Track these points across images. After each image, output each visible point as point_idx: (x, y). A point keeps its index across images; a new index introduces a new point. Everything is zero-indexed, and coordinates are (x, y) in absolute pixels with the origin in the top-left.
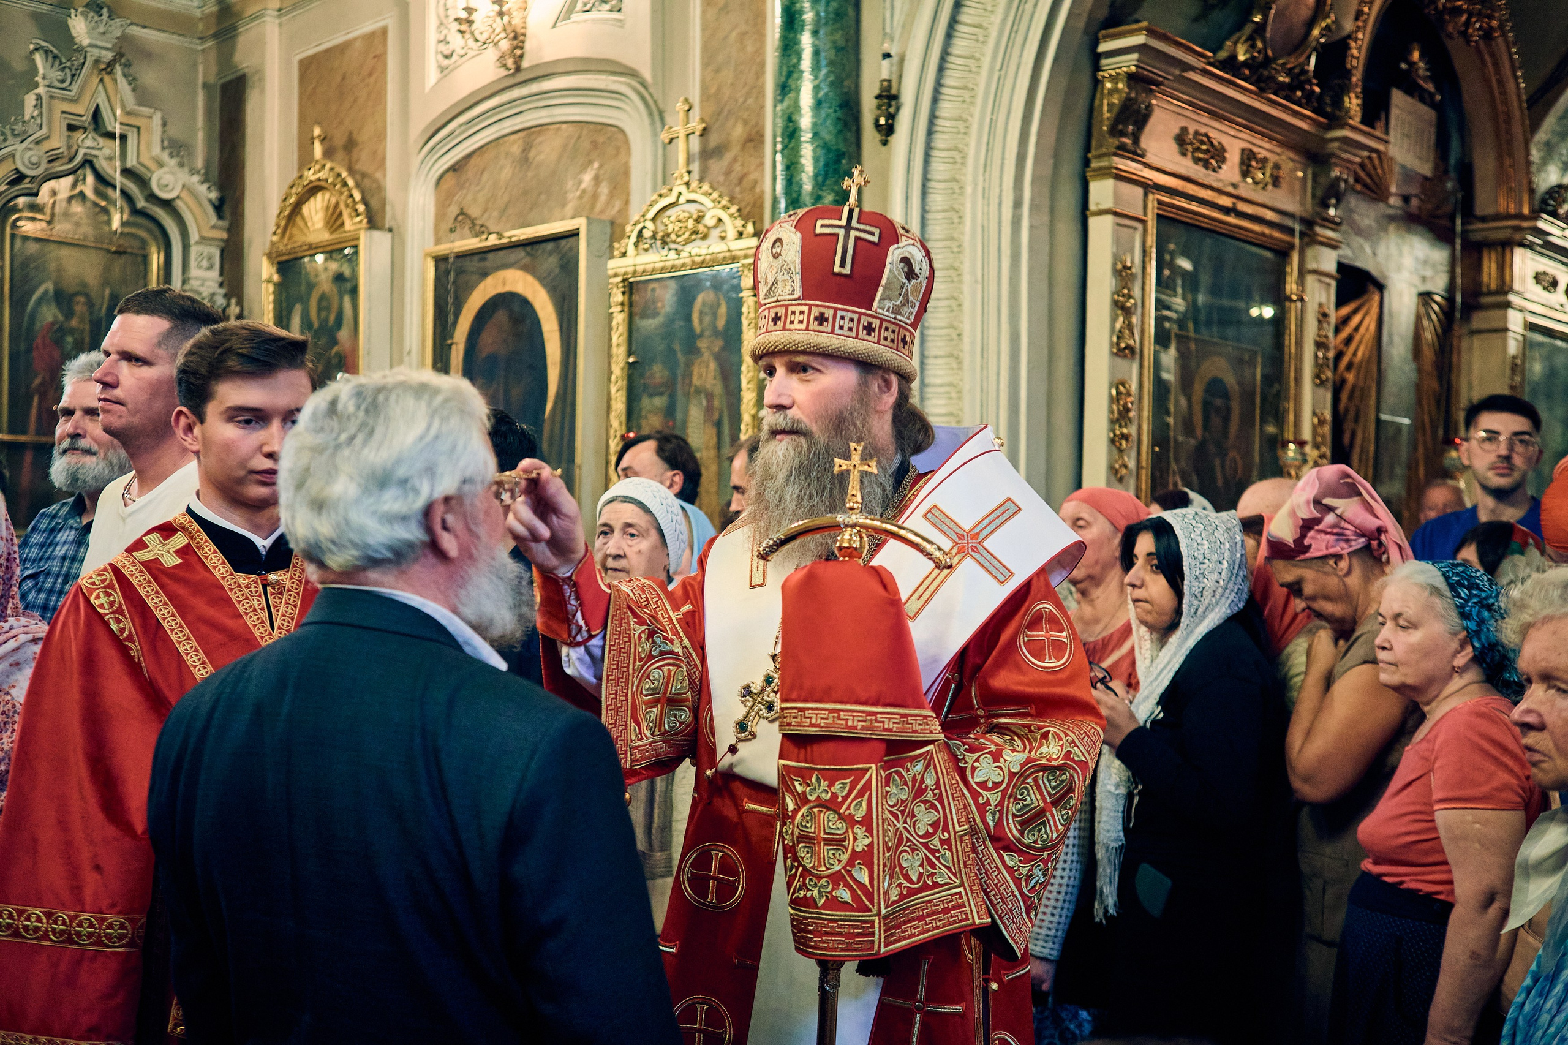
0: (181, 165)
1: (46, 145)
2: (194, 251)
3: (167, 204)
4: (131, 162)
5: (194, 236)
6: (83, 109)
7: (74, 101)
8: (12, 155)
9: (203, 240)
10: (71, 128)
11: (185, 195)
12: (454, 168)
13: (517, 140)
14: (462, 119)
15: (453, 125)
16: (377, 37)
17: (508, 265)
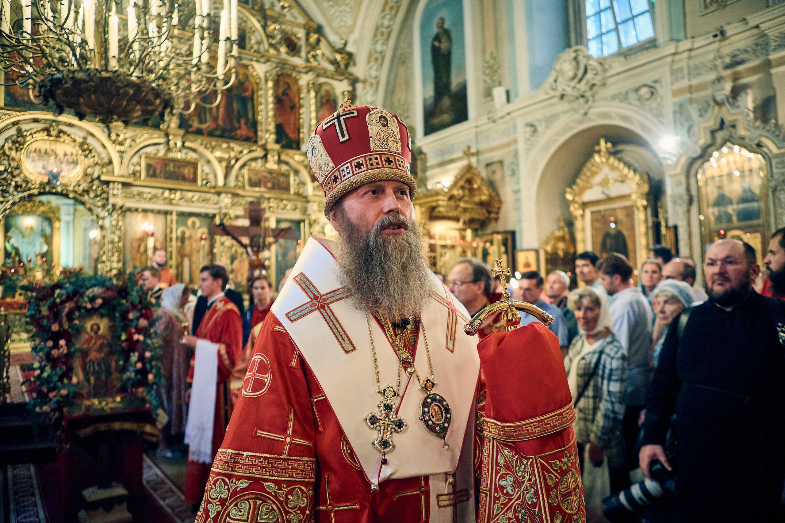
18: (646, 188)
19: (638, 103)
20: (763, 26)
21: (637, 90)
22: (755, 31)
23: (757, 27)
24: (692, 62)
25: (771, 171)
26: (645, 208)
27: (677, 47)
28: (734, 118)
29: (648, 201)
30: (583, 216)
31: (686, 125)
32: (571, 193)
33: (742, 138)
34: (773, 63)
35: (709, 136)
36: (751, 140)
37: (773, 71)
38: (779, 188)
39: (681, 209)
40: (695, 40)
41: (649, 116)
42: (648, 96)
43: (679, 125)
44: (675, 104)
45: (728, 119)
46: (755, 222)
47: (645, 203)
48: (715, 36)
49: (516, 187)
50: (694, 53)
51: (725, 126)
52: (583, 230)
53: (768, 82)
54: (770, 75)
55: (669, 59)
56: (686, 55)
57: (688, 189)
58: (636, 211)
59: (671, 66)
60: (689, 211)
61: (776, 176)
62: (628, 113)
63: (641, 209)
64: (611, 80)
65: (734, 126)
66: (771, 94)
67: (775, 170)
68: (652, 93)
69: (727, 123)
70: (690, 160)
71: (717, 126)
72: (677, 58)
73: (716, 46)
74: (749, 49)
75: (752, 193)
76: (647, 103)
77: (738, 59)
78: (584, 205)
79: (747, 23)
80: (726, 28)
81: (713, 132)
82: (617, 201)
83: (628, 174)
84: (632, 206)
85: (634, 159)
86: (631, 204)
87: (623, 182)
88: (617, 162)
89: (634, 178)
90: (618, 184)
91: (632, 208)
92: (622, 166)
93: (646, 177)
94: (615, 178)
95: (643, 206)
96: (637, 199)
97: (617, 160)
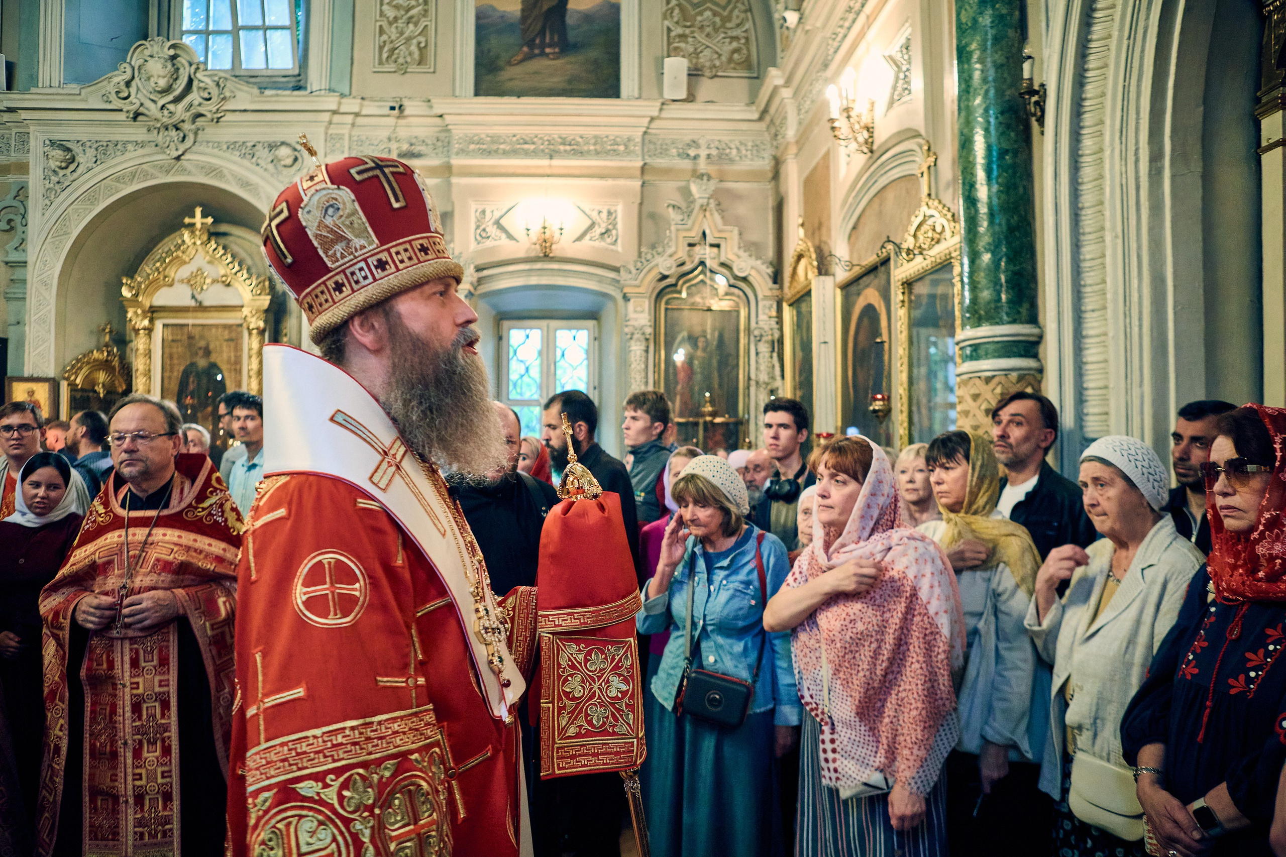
0: (750, 256)
1: (676, 257)
2: (761, 304)
3: (745, 279)
4: (723, 259)
5: (760, 296)
6: (695, 234)
7: (689, 230)
8: (657, 265)
9: (766, 298)
10: (691, 245)
11: (753, 273)
12: (854, 228)
13: (876, 200)
14: (854, 194)
15: (850, 199)
16: (827, 155)
17: (867, 286)
18: (265, 301)
19: (270, 167)
20: (448, 119)
21: (272, 147)
22: (438, 120)
23: (441, 116)
24: (355, 132)
26: (262, 332)
27: (340, 104)
29: (266, 321)
30: (149, 330)
32: (131, 288)
34: (454, 170)
37: (454, 180)
40: (366, 103)
42: (289, 161)
47: (261, 324)
48: (393, 108)
49: (14, 257)
50: (360, 120)
52: (149, 354)
54: (449, 184)
55: (326, 117)
56: (349, 119)
58: (246, 334)
59: (327, 128)
62: (254, 179)
63: (255, 332)
64: (229, 117)
66: (449, 209)
68: (296, 159)
72: (336, 118)
73: (391, 121)
74: (429, 142)
76: (286, 171)
77: (416, 149)
78: (153, 312)
79: (431, 107)
80: (406, 103)
82: (216, 314)
83: (239, 274)
84: (241, 325)
85: (246, 251)
86: (239, 322)
87: (228, 285)
88: (222, 252)
89: (248, 282)
90: (219, 287)
91: (239, 329)
92: (230, 259)
93: (267, 283)
94: (215, 277)
95: (257, 329)
96: (249, 315)
97: (220, 248)
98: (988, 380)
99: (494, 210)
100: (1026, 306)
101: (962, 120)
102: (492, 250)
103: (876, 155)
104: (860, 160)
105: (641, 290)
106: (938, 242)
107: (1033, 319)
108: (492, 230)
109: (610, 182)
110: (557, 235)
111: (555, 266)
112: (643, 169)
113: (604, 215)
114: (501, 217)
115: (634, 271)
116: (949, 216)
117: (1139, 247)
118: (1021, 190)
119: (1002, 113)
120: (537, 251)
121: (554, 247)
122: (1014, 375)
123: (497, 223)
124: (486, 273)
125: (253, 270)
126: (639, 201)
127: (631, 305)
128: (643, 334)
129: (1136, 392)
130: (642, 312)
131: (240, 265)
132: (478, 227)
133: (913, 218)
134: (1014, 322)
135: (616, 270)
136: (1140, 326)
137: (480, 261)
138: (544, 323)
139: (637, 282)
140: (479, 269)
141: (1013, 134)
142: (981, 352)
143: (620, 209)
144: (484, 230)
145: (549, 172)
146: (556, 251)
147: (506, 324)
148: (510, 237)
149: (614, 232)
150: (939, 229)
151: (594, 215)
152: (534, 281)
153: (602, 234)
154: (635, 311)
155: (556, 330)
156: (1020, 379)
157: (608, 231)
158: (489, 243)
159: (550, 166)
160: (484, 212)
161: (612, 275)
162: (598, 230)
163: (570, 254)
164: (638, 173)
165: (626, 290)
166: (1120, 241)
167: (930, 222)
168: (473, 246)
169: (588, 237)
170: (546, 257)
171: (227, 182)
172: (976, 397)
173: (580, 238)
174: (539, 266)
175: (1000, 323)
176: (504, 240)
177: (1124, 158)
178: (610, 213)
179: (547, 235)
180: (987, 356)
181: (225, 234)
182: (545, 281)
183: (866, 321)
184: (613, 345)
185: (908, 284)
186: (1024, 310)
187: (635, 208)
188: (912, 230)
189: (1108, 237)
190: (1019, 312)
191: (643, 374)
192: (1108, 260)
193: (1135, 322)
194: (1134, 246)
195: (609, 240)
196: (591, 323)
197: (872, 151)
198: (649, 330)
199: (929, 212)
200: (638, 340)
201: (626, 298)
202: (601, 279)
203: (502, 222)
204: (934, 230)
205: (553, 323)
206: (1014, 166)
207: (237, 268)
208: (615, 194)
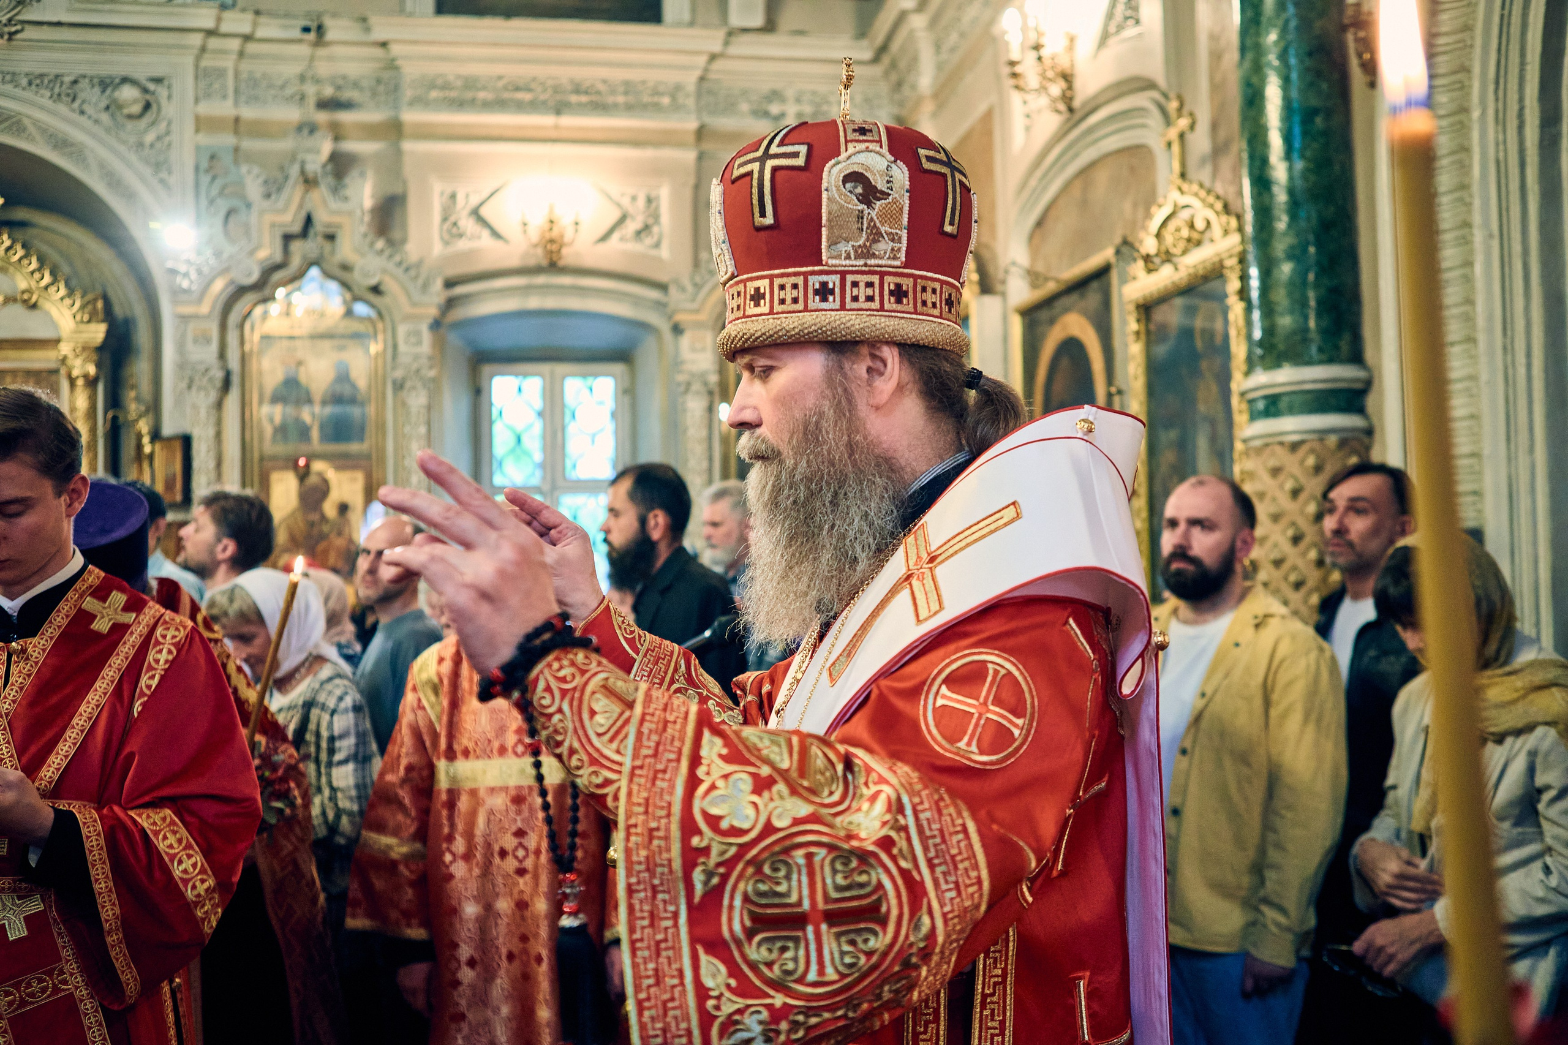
12: (1040, 224)
13: (1078, 184)
14: (1039, 173)
15: (1033, 182)
16: (988, 116)
17: (1067, 310)
18: (98, 332)
19: (105, 117)
20: (396, 49)
21: (105, 84)
22: (378, 52)
23: (384, 45)
24: (245, 66)
25: (395, 347)
26: (91, 383)
27: (219, 20)
28: (336, 219)
29: (98, 366)
31: (223, 205)
33: (346, 267)
34: (406, 130)
35: (278, 243)
36: (366, 275)
37: (407, 146)
38: (408, 384)
39: (204, 399)
40: (262, 19)
41: (133, 158)
42: (136, 109)
43: (204, 202)
44: (198, 148)
45: (322, 218)
46: (354, 447)
47: (92, 370)
48: (306, 30)
50: (251, 47)
51: (311, 232)
53: (393, 163)
54: (399, 153)
55: (196, 39)
56: (235, 44)
57: (222, 355)
58: (65, 385)
59: (198, 58)
60: (219, 405)
61: (404, 359)
62: (77, 135)
63: (80, 382)
64: (30, 33)
65: (331, 237)
66: (398, 189)
67: (402, 347)
68: (147, 106)
69: (319, 227)
70: (231, 289)
71: (297, 228)
72: (214, 43)
73: (304, 50)
74: (365, 83)
75: (354, 386)
76: (130, 125)
77: (348, 94)
79: (368, 30)
80: (328, 22)
81: (287, 238)
82: (12, 354)
83: (53, 289)
84: (55, 372)
85: (61, 253)
86: (52, 365)
87: (34, 306)
88: (20, 252)
89: (68, 301)
90: (17, 309)
91: (53, 378)
92: (34, 265)
93: (100, 305)
94: (9, 292)
95: (86, 376)
96: (70, 355)
97: (18, 247)
98: (1294, 447)
99: (469, 195)
100: (1347, 337)
101: (1247, 64)
102: (470, 254)
103: (1077, 116)
104: (1050, 122)
105: (703, 317)
106: (1199, 243)
107: (1356, 357)
108: (468, 224)
109: (648, 153)
110: (569, 235)
111: (566, 280)
112: (701, 133)
113: (641, 202)
114: (481, 204)
115: (690, 288)
116: (1219, 206)
117: (1526, 252)
118: (1337, 168)
119: (1310, 54)
120: (539, 257)
121: (565, 251)
122: (1332, 440)
123: (476, 213)
124: (459, 290)
125: (74, 283)
126: (692, 181)
127: (685, 341)
128: (705, 384)
129: (1523, 461)
130: (703, 350)
131: (53, 273)
132: (445, 219)
133: (1154, 209)
134: (1330, 360)
135: (663, 287)
136: (1529, 366)
137: (453, 272)
138: (546, 368)
139: (695, 306)
140: (449, 284)
141: (1324, 86)
142: (1283, 404)
143: (664, 194)
144: (455, 224)
145: (554, 134)
146: (569, 256)
147: (486, 369)
148: (496, 234)
149: (655, 229)
150: (1200, 225)
151: (626, 202)
152: (534, 303)
153: (638, 233)
154: (693, 350)
155: (563, 378)
156: (1343, 444)
157: (646, 228)
158: (462, 245)
159: (556, 127)
160: (453, 196)
161: (654, 294)
162: (632, 226)
163: (589, 262)
164: (691, 138)
165: (680, 317)
166: (1495, 243)
167: (1185, 215)
168: (438, 249)
169: (616, 236)
170: (553, 266)
171: (30, 139)
172: (1276, 472)
173: (605, 238)
174: (541, 280)
175: (1309, 363)
176: (485, 240)
177: (1500, 120)
178: (649, 200)
179: (555, 233)
180: (1291, 411)
181: (23, 224)
182: (551, 302)
183: (1065, 362)
184: (654, 403)
185: (1146, 309)
186: (1344, 345)
187: (688, 193)
188: (1155, 224)
189: (1478, 236)
190: (1337, 348)
191: (705, 445)
192: (1478, 269)
193: (1521, 359)
194: (1517, 248)
195: (649, 241)
196: (619, 368)
197: (1071, 110)
198: (714, 379)
199: (1183, 200)
200: (698, 393)
201: (677, 330)
202: (637, 301)
203: (484, 212)
204: (1192, 226)
205: (560, 368)
206: (1326, 133)
207: (47, 279)
208: (657, 171)
